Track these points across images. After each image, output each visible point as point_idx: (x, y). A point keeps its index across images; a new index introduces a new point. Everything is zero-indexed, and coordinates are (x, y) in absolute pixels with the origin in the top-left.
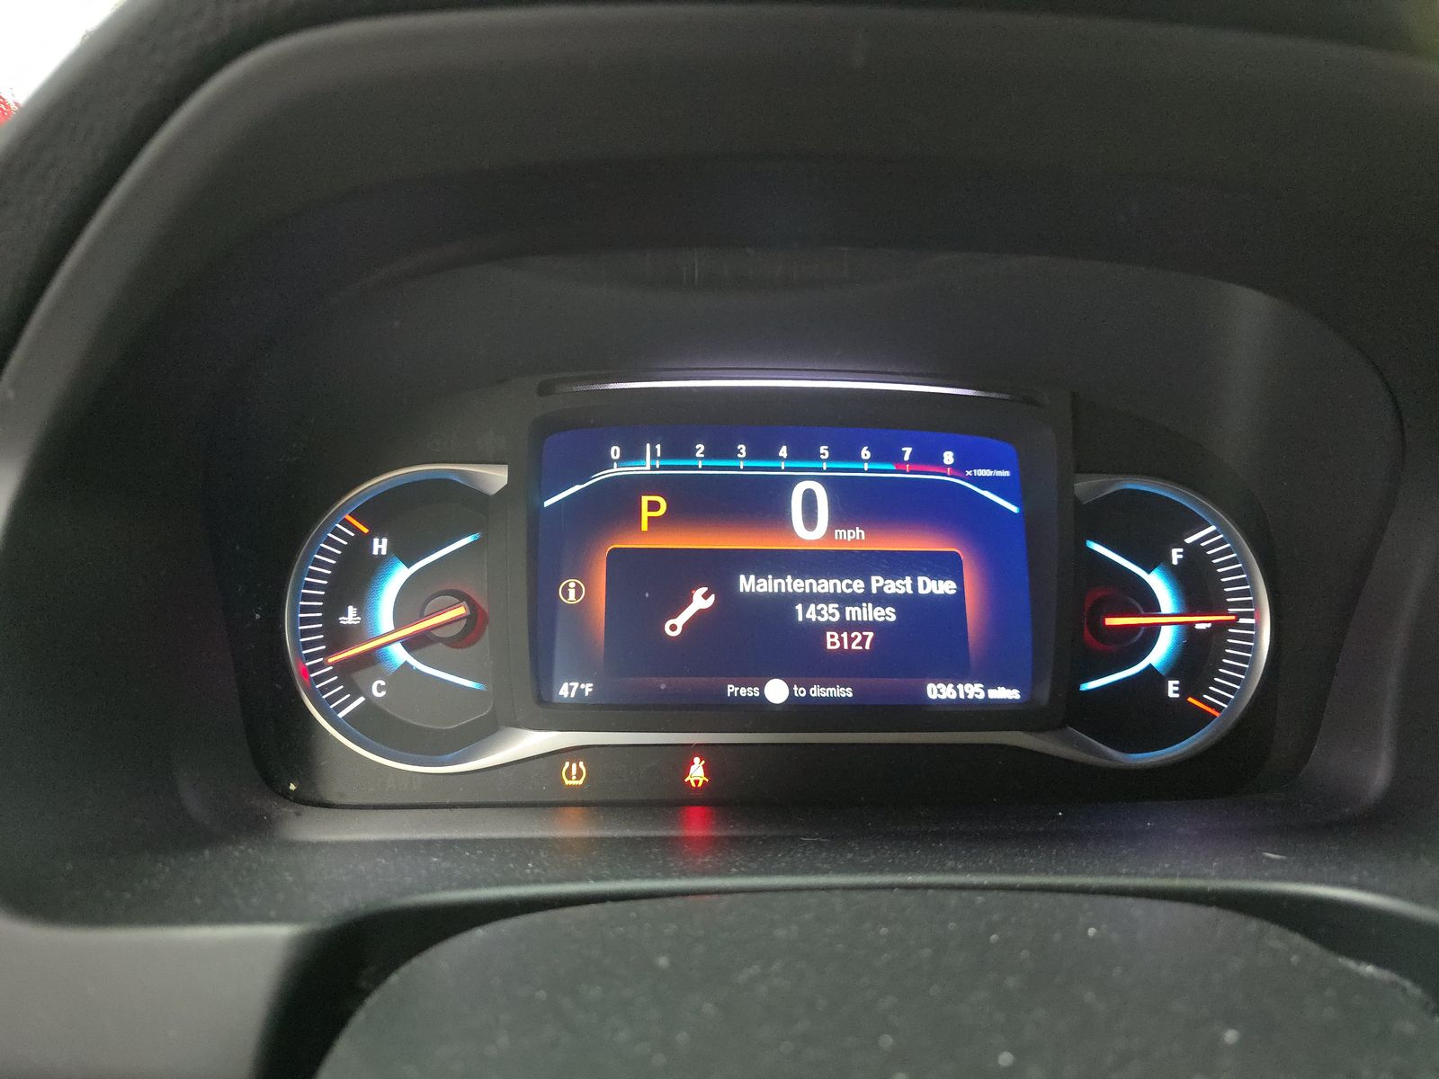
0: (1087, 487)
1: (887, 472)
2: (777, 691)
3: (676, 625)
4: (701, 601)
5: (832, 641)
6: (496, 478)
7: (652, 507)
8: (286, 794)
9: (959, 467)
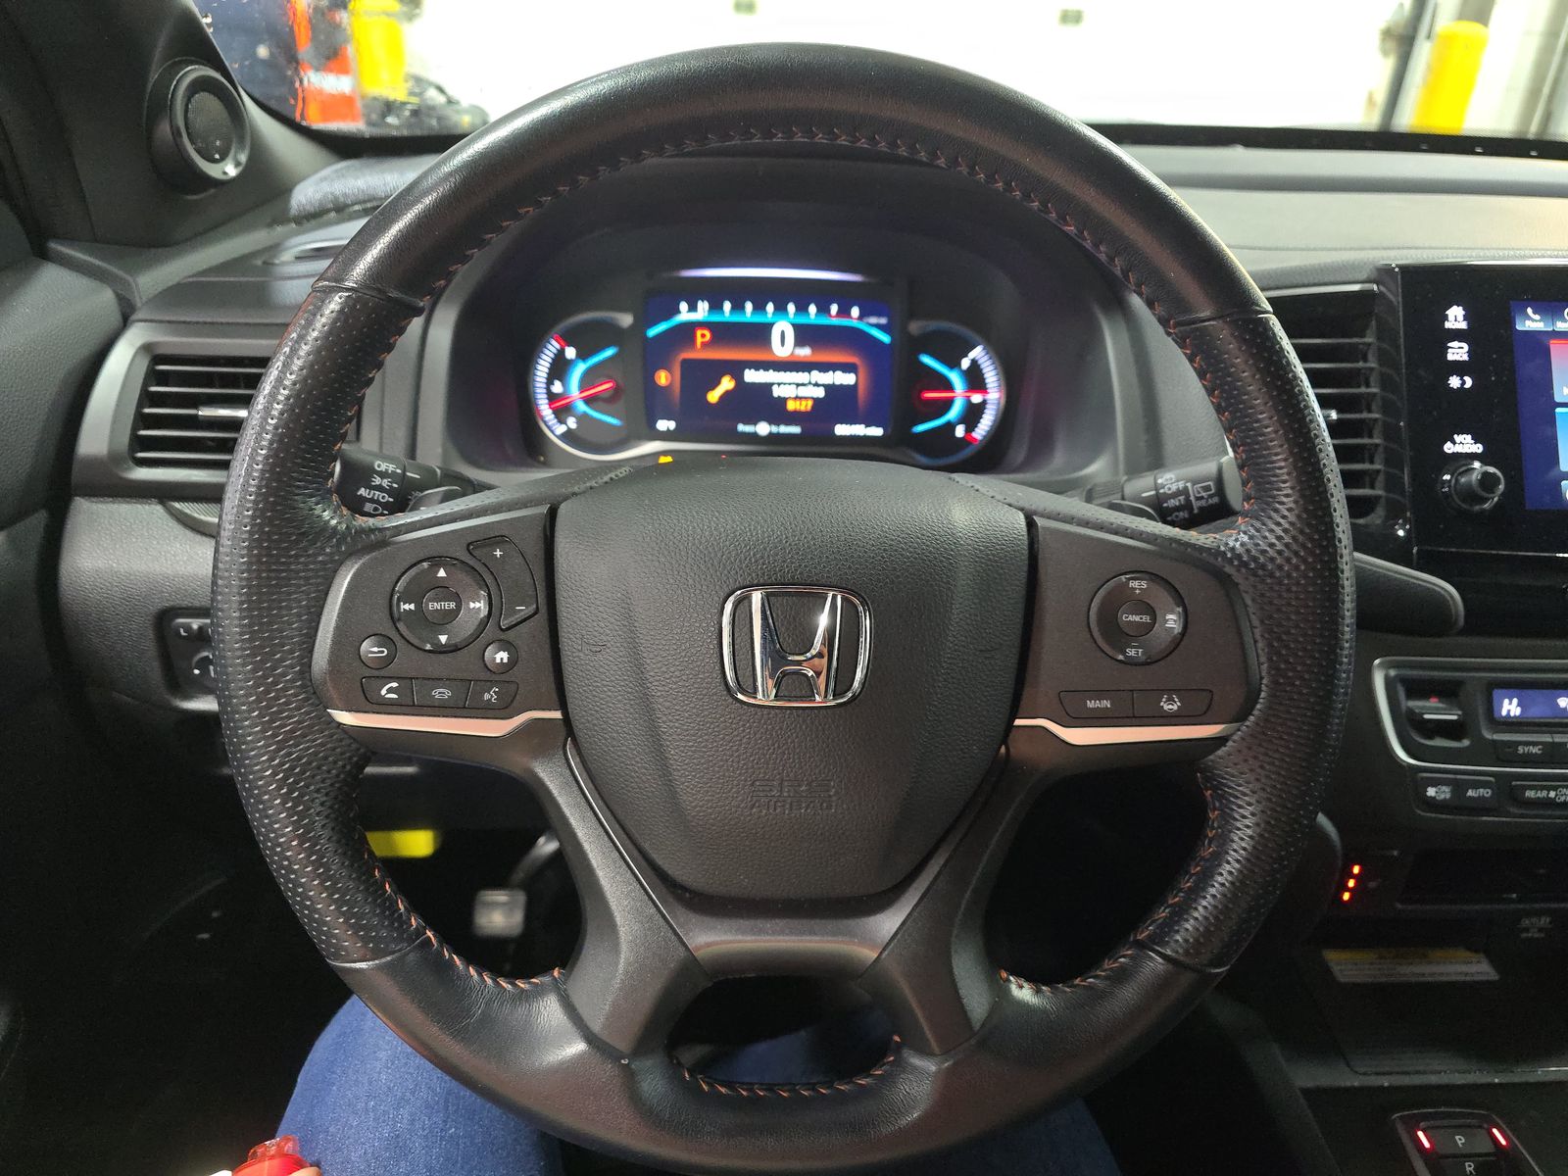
0: (915, 327)
1: (824, 321)
2: (763, 429)
3: (713, 396)
4: (727, 384)
5: (791, 406)
6: (626, 320)
7: (702, 336)
8: (539, 462)
9: (860, 318)
